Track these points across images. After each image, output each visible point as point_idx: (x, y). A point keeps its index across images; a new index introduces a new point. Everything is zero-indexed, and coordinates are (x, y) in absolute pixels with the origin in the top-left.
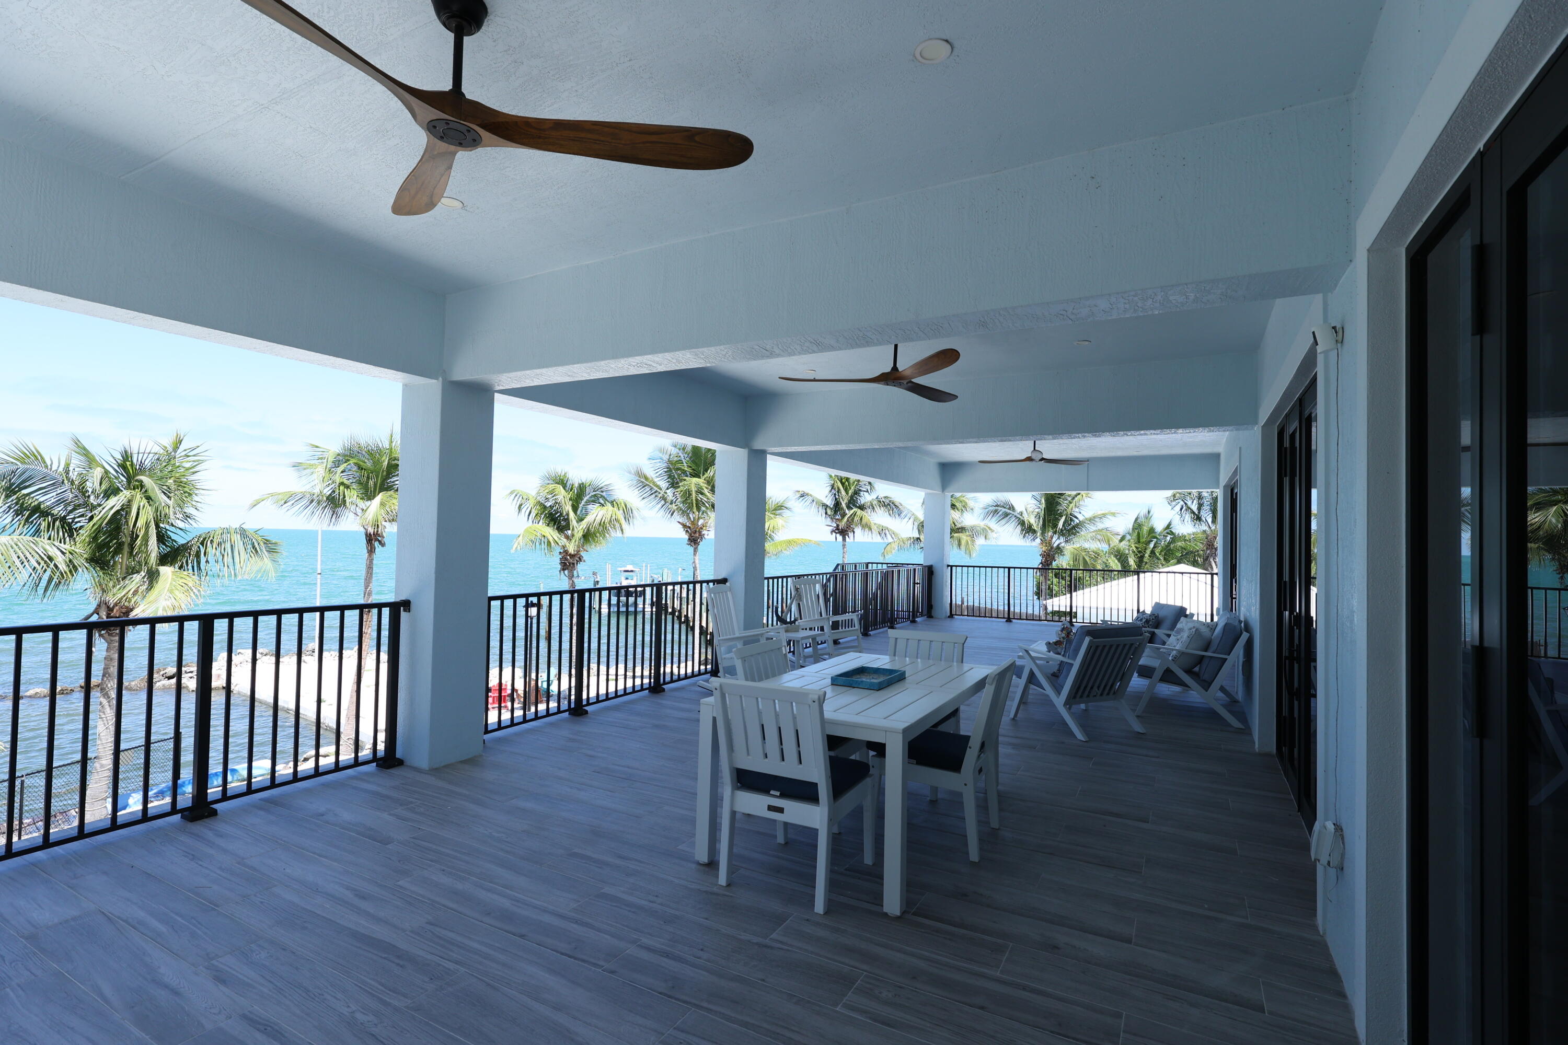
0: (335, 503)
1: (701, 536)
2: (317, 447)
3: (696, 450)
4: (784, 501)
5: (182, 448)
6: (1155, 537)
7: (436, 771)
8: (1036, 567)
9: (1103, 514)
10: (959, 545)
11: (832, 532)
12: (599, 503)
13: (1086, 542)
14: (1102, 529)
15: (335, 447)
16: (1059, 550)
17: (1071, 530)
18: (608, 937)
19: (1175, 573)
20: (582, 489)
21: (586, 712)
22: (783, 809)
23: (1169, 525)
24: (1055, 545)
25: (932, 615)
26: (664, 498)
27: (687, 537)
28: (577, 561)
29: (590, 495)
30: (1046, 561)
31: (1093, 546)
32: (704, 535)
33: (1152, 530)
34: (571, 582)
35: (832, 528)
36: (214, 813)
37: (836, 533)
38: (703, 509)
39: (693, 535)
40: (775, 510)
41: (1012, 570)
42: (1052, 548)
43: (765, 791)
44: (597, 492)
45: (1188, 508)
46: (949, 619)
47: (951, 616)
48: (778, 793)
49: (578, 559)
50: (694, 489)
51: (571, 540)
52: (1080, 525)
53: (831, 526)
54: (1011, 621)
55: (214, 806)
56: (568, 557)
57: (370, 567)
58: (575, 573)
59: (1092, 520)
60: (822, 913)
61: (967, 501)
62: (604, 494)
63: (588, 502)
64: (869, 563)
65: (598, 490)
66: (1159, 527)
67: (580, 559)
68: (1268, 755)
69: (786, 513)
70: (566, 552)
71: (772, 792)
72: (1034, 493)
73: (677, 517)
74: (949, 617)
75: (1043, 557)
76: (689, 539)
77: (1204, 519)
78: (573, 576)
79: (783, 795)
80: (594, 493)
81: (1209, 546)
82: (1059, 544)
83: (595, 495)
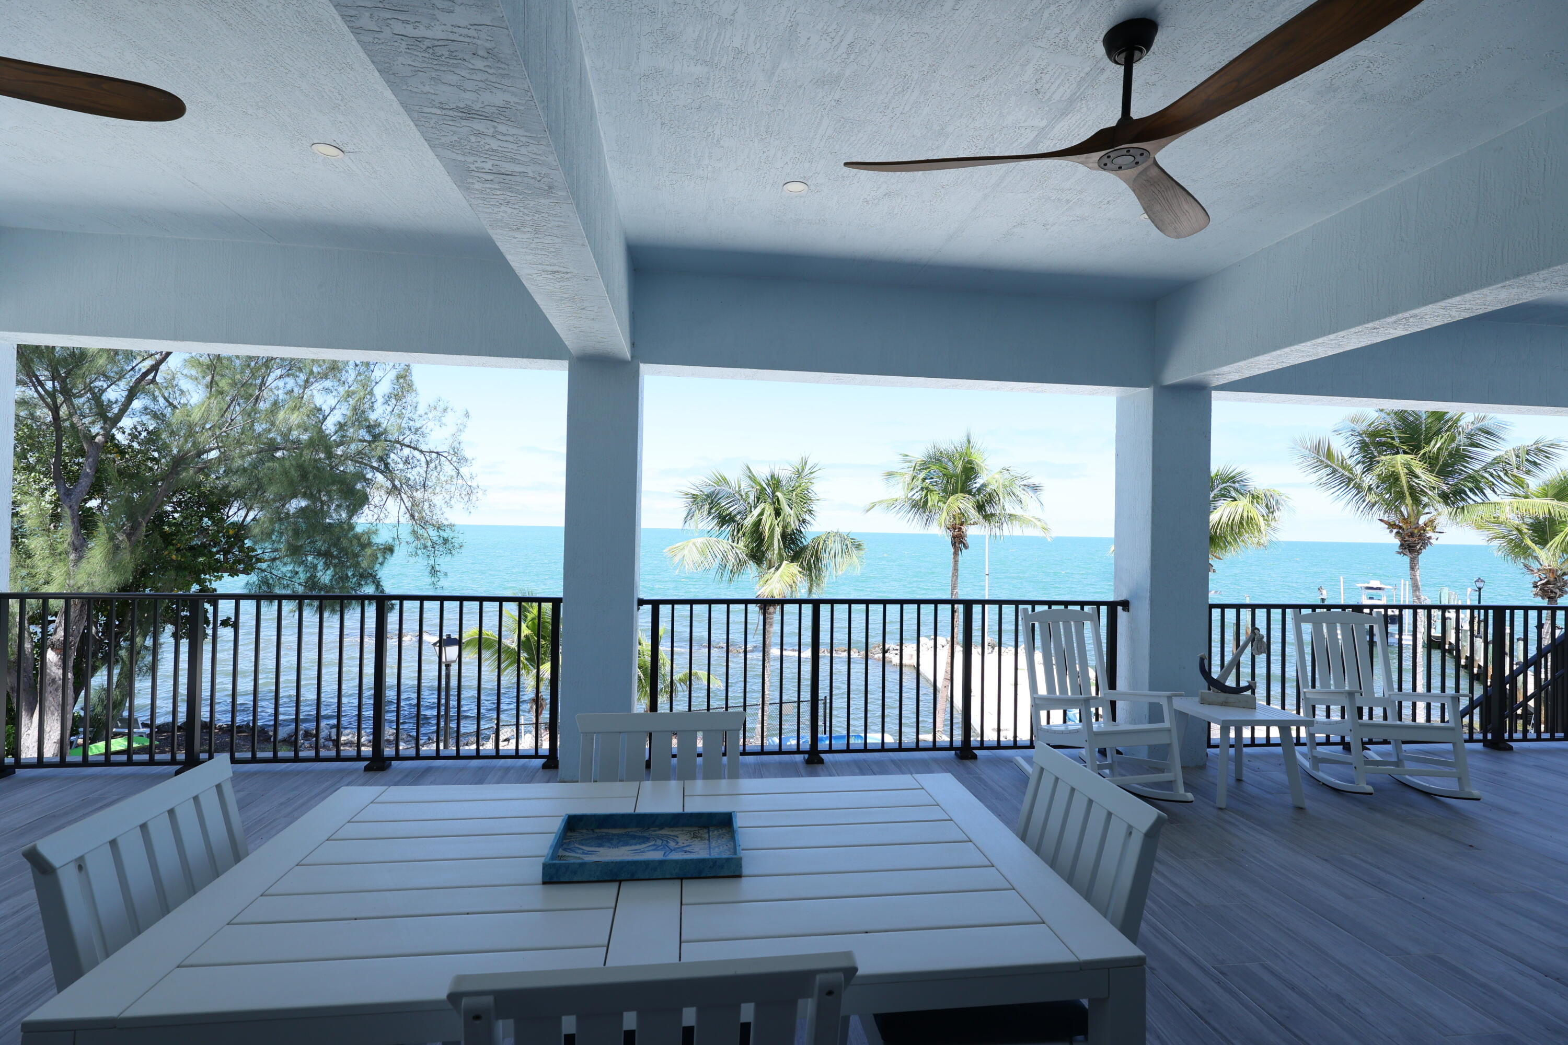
0: (921, 506)
1: (1424, 541)
2: (907, 456)
3: (1401, 415)
5: (808, 467)
12: (1231, 497)
15: (919, 454)
26: (1359, 488)
27: (1397, 542)
29: (1219, 489)
32: (1430, 538)
36: (975, 757)
38: (1424, 500)
39: (1407, 538)
44: (1227, 484)
50: (1402, 472)
55: (975, 752)
57: (956, 569)
62: (1237, 485)
65: (1228, 481)
73: (1379, 513)
76: (1402, 545)
80: (1224, 485)
83: (1225, 488)
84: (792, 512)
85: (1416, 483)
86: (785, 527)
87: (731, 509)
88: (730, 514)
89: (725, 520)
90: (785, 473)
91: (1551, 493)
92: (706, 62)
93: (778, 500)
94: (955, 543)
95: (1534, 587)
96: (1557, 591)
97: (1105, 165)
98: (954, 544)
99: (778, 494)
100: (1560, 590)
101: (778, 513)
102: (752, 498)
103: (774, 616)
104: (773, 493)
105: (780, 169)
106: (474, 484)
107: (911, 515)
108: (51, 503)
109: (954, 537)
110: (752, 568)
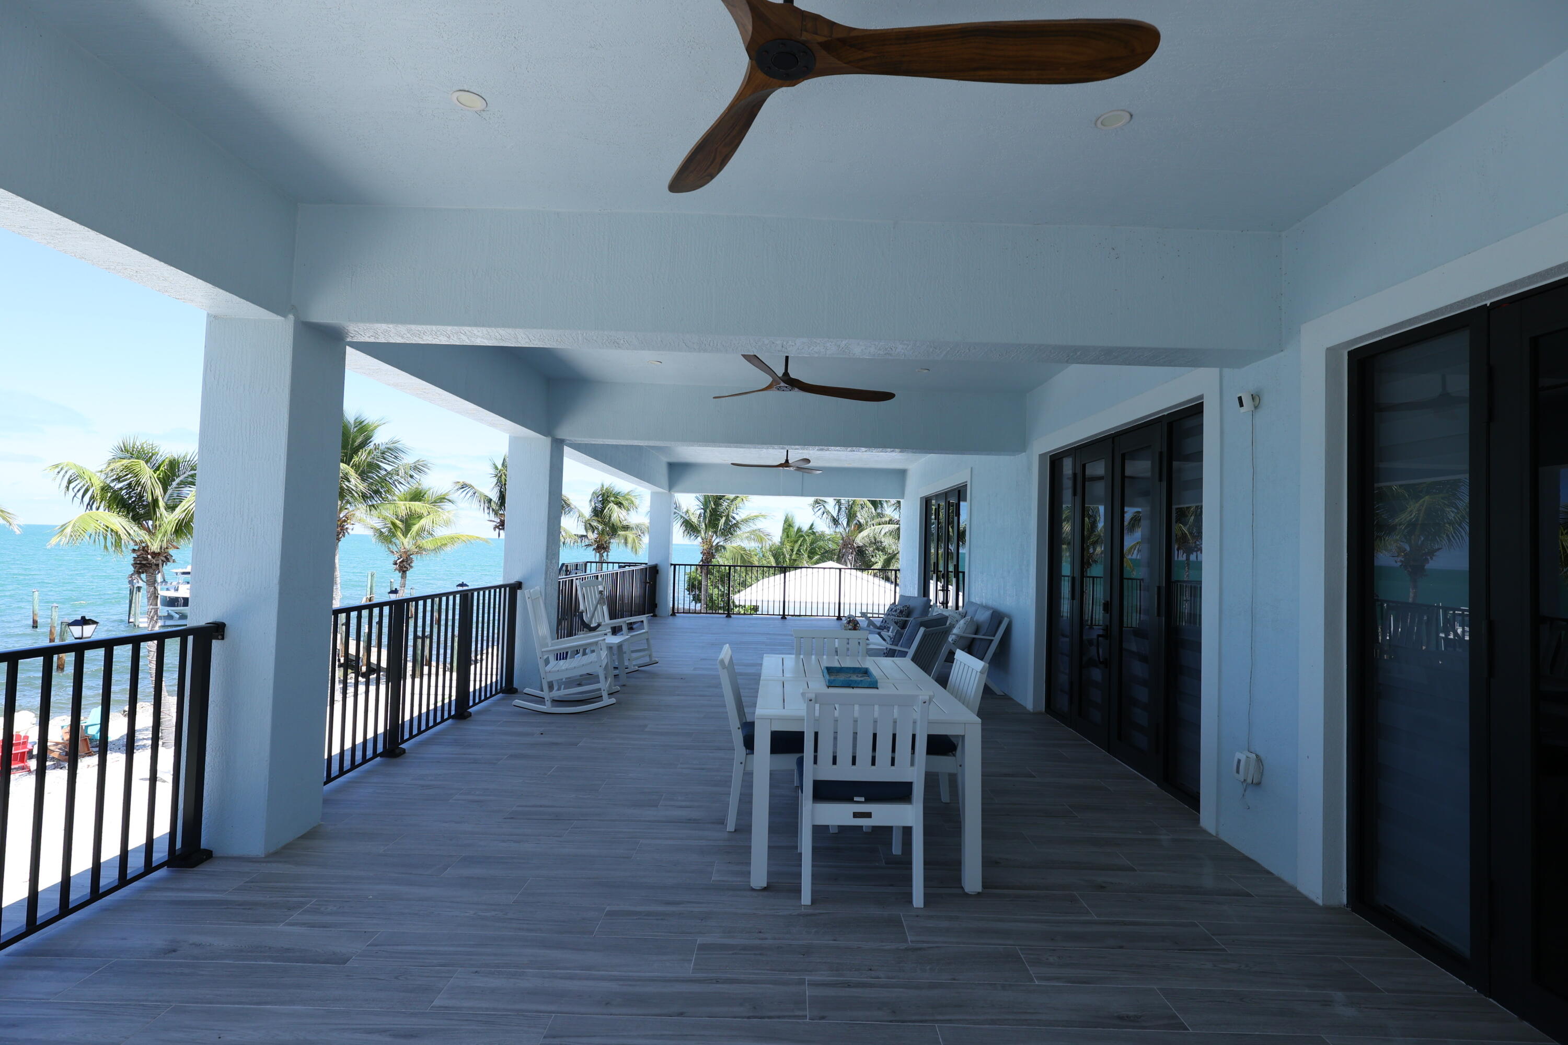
1: (344, 531)
4: (447, 493)
6: (802, 536)
7: (281, 854)
8: (698, 564)
9: (755, 516)
10: (626, 543)
11: (495, 529)
13: (741, 542)
14: (756, 530)
16: (718, 548)
17: (730, 530)
18: (771, 986)
19: (824, 568)
20: (174, 465)
21: (404, 751)
22: (871, 813)
23: (812, 525)
24: (714, 544)
25: (656, 613)
28: (163, 561)
29: (186, 475)
30: (707, 558)
31: (751, 545)
32: (347, 528)
33: (799, 530)
34: (152, 589)
35: (495, 523)
37: (500, 529)
38: (349, 498)
40: (435, 502)
41: (677, 567)
42: (712, 546)
43: (850, 800)
45: (828, 512)
46: (671, 617)
47: (673, 614)
48: (863, 799)
49: (164, 559)
51: (154, 534)
52: (736, 525)
53: (494, 521)
54: (730, 617)
56: (149, 557)
58: (159, 578)
59: (746, 521)
60: (922, 907)
61: (633, 499)
63: (184, 483)
64: (588, 562)
65: (195, 468)
66: (805, 528)
67: (167, 559)
68: (1040, 713)
69: (447, 506)
70: (145, 549)
71: (856, 799)
72: (698, 495)
74: (671, 615)
75: (703, 555)
77: (840, 522)
78: (155, 581)
79: (868, 800)
80: (191, 472)
81: (845, 545)
82: (718, 543)
83: (191, 476)
85: (347, 486)
91: (408, 497)
95: (394, 564)
96: (408, 566)
100: (409, 565)
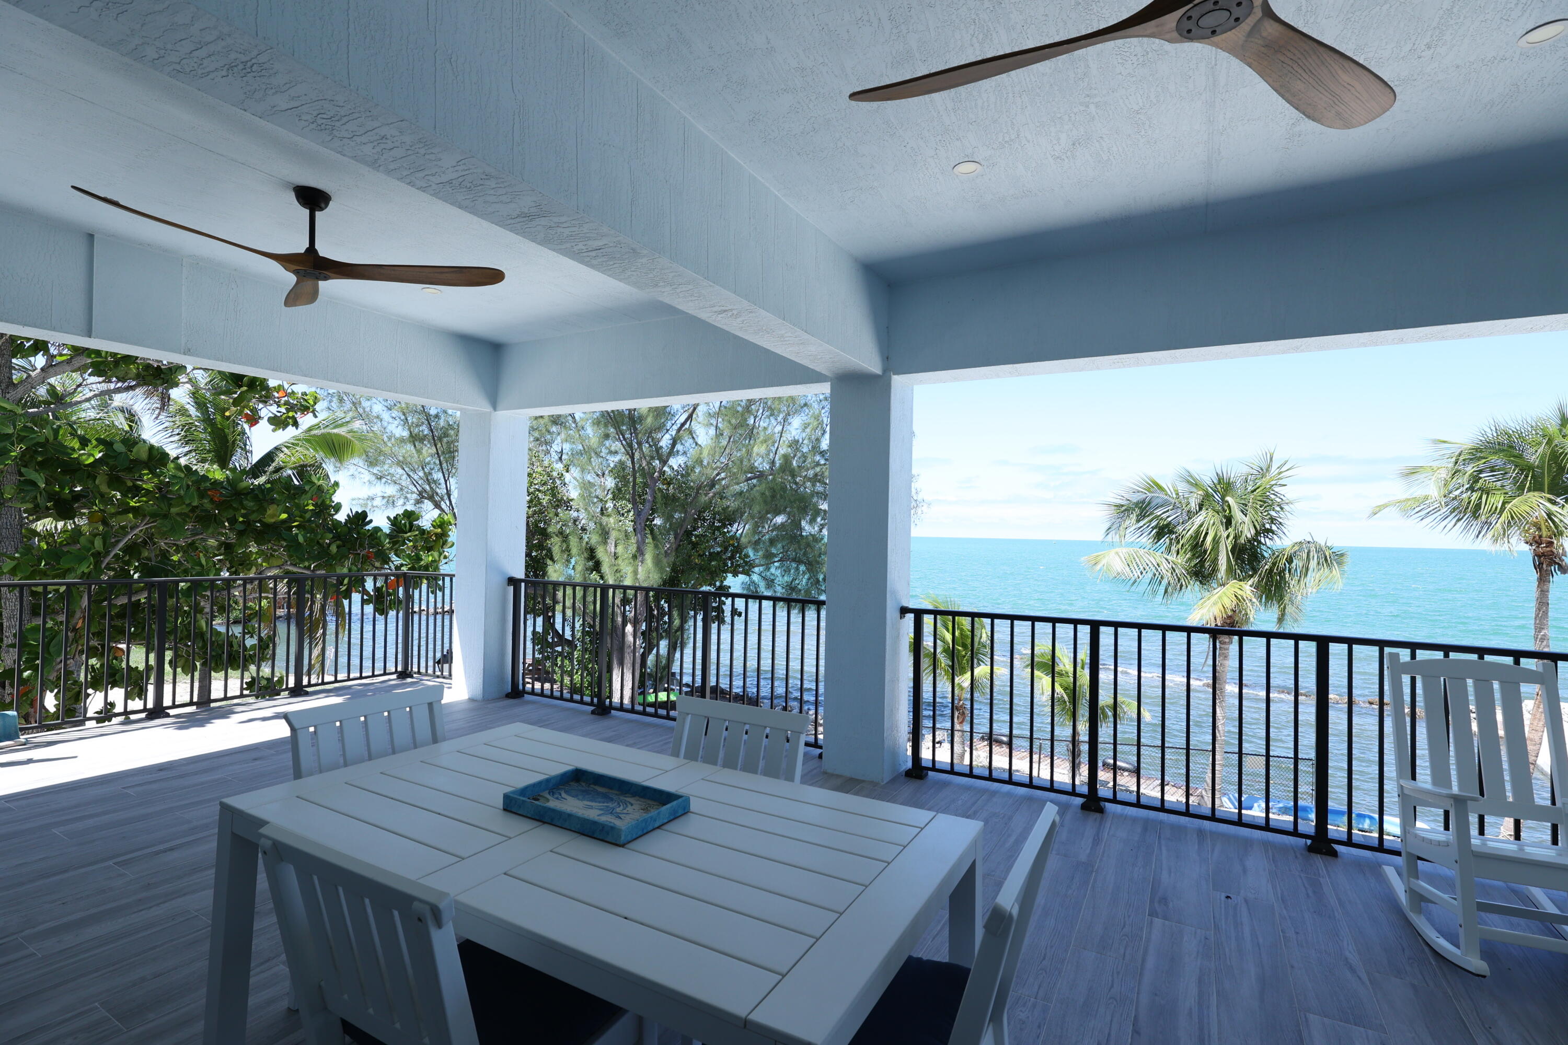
5: (1275, 466)
36: (1335, 854)
84: (1246, 520)
86: (1236, 538)
87: (1169, 519)
88: (1170, 523)
89: (1163, 531)
90: (1236, 471)
92: (785, 90)
93: (1229, 506)
94: (1541, 564)
97: (1189, 31)
98: (1538, 567)
99: (1228, 499)
101: (1228, 522)
102: (1193, 505)
103: (1231, 647)
104: (1223, 498)
105: (936, 156)
106: (920, 498)
107: (1451, 520)
108: (632, 521)
109: (1538, 555)
110: (1194, 588)
